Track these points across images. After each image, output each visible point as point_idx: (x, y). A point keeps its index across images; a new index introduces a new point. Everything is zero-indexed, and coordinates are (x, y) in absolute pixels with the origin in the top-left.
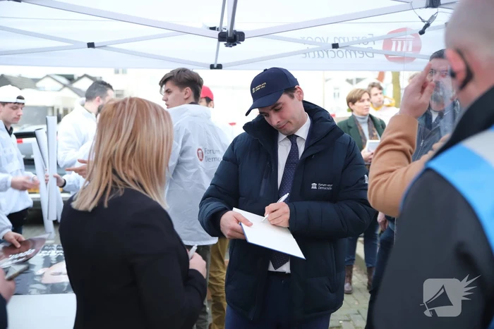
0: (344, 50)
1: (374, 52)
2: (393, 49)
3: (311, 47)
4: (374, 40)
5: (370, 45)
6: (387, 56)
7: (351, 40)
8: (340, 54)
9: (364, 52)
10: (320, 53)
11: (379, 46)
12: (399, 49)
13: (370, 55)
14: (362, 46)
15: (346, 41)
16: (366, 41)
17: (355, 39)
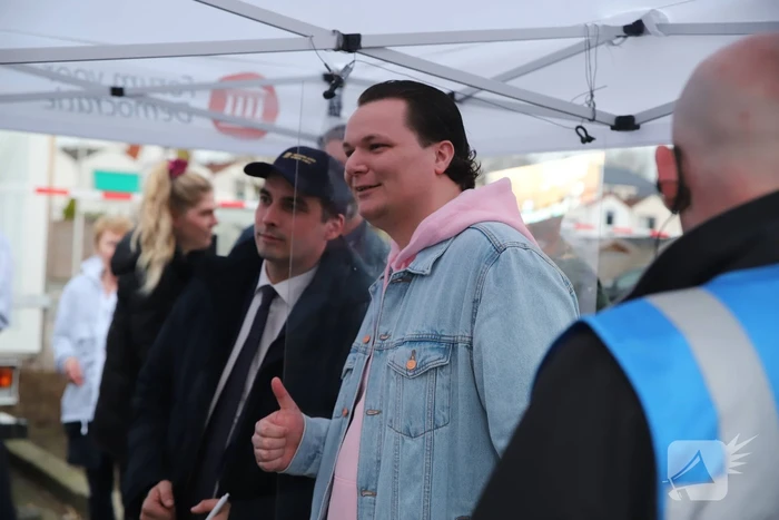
0: (132, 102)
1: (192, 112)
2: (228, 110)
3: (65, 87)
4: (193, 88)
5: (185, 98)
6: (216, 122)
7: (148, 83)
8: (125, 109)
9: (174, 109)
10: (85, 103)
11: (201, 101)
12: (238, 112)
13: (184, 116)
14: (169, 98)
15: (139, 84)
16: (177, 89)
17: (157, 83)
